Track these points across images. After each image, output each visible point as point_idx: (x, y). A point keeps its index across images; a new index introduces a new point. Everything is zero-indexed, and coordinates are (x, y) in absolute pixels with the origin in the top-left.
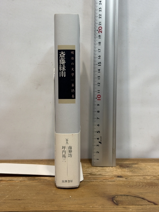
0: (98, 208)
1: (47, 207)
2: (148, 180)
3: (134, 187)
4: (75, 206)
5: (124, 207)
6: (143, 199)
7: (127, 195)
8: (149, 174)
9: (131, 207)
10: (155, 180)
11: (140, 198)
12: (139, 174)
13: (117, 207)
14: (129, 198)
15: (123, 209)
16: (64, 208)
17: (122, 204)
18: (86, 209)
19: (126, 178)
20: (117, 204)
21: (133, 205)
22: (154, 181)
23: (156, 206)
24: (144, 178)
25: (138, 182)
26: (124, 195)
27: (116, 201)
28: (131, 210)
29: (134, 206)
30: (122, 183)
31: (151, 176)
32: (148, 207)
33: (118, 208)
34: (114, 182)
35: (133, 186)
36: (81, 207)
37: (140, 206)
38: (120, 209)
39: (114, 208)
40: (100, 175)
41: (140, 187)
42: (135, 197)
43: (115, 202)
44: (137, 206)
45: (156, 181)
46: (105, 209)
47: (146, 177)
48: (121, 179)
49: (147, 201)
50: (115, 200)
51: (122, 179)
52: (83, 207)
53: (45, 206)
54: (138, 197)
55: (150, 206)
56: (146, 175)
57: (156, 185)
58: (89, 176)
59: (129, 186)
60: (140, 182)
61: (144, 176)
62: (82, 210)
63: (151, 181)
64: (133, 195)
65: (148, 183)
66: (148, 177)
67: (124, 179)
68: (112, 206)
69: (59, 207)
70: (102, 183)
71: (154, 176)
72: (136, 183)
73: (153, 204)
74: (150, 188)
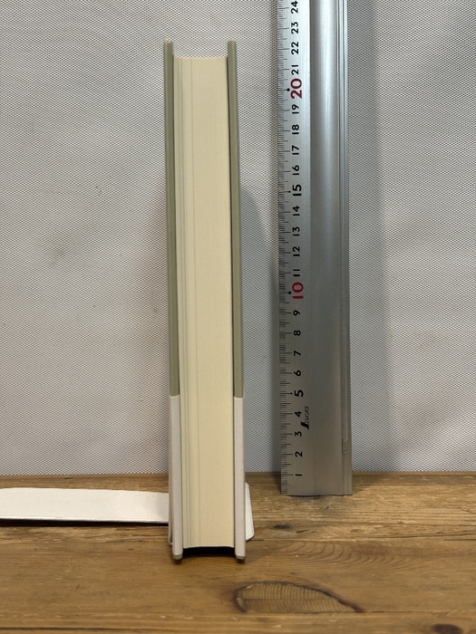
0: (183, 619)
1: (30, 617)
2: (365, 536)
3: (313, 558)
4: (113, 615)
5: (260, 620)
6: (328, 594)
7: (284, 584)
8: (373, 518)
9: (283, 617)
10: (384, 537)
11: (320, 591)
12: (344, 520)
13: (239, 620)
14: (287, 591)
15: (257, 623)
16: (80, 620)
17: (259, 610)
18: (145, 625)
19: (298, 532)
20: (243, 611)
22: (382, 540)
23: (359, 616)
24: (355, 531)
25: (331, 542)
26: (276, 582)
27: (245, 600)
28: (279, 626)
29: (292, 617)
31: (377, 524)
32: (334, 618)
33: (242, 623)
35: (310, 556)
36: (132, 618)
37: (309, 617)
38: (248, 623)
39: (230, 620)
41: (332, 557)
42: (305, 587)
43: (239, 602)
44: (301, 617)
45: (387, 539)
46: (203, 623)
47: (363, 527)
48: (284, 533)
49: (335, 601)
50: (241, 597)
51: (288, 533)
52: (139, 616)
53: (26, 615)
54: (313, 589)
55: (340, 617)
56: (365, 521)
57: (382, 554)
59: (300, 555)
60: (338, 542)
61: (355, 524)
62: (131, 628)
63: (371, 539)
64: (301, 583)
65: (361, 546)
66: (366, 529)
67: (293, 534)
68: (226, 616)
69: (68, 617)
71: (386, 525)
72: (323, 545)
73: (350, 609)
74: (360, 561)
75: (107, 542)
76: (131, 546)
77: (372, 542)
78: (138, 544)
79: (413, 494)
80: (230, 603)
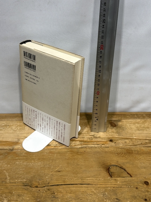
0: (102, 180)
2: (128, 145)
4: (90, 179)
6: (125, 170)
7: (116, 166)
9: (119, 179)
10: (131, 145)
11: (123, 169)
12: (122, 137)
13: (112, 179)
14: (118, 169)
15: (115, 181)
16: (84, 181)
17: (114, 177)
18: (96, 182)
20: (111, 176)
21: (120, 177)
22: (131, 147)
23: (130, 178)
24: (125, 142)
26: (115, 165)
28: (119, 182)
30: (113, 150)
31: (129, 139)
32: (127, 179)
33: (112, 181)
34: (108, 149)
35: (119, 154)
37: (123, 178)
39: (110, 180)
40: (99, 137)
41: (123, 155)
42: (120, 167)
43: (110, 173)
48: (112, 144)
49: (126, 173)
50: (110, 171)
52: (94, 179)
53: (74, 179)
54: (122, 168)
57: (132, 153)
58: (93, 140)
59: (117, 154)
60: (123, 148)
61: (125, 139)
62: (94, 183)
64: (120, 166)
65: (128, 150)
66: (127, 141)
67: (114, 144)
70: (102, 150)
71: (131, 140)
73: (129, 176)
74: (128, 156)
75: (80, 148)
76: (84, 149)
77: (129, 148)
78: (85, 149)
79: (134, 123)
80: (108, 174)
